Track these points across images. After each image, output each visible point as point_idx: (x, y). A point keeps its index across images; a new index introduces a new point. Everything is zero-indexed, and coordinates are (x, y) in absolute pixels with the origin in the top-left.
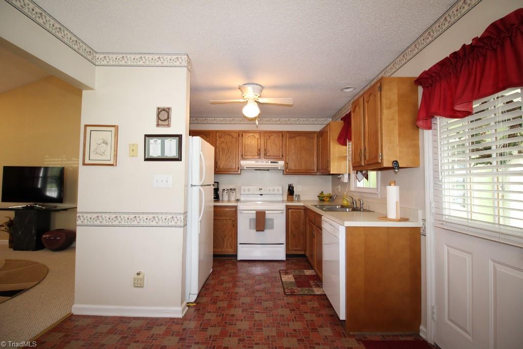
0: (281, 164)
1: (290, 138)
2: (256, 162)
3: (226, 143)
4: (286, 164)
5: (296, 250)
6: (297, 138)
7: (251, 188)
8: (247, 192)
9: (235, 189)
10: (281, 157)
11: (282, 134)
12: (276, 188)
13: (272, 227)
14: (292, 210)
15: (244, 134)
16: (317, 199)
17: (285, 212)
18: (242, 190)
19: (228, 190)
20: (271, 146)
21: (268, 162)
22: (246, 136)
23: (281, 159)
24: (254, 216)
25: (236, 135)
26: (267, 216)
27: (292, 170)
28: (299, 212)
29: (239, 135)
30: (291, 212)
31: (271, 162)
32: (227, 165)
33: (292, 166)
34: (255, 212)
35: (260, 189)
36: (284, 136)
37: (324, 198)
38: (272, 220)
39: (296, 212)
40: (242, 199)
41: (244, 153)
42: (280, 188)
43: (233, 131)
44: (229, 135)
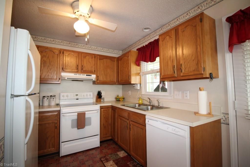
0: (93, 77)
1: (100, 59)
2: (74, 74)
3: (48, 57)
4: (97, 77)
5: (106, 137)
6: (104, 59)
7: (69, 94)
8: (66, 98)
9: (55, 96)
10: (94, 72)
11: (95, 56)
12: (89, 94)
13: (90, 124)
14: (104, 109)
15: (64, 51)
16: (114, 100)
17: (99, 111)
18: (61, 96)
19: (48, 96)
20: (87, 63)
21: (85, 75)
22: (66, 54)
23: (94, 74)
24: (76, 117)
25: (57, 52)
26: (87, 116)
27: (101, 81)
28: (108, 110)
29: (60, 52)
30: (103, 110)
31: (87, 75)
32: (48, 76)
33: (101, 78)
34: (76, 114)
35: (76, 95)
36: (96, 58)
37: (120, 99)
38: (90, 118)
39: (106, 110)
40: (62, 103)
41: (64, 67)
42: (91, 94)
43: (55, 49)
44: (51, 51)
